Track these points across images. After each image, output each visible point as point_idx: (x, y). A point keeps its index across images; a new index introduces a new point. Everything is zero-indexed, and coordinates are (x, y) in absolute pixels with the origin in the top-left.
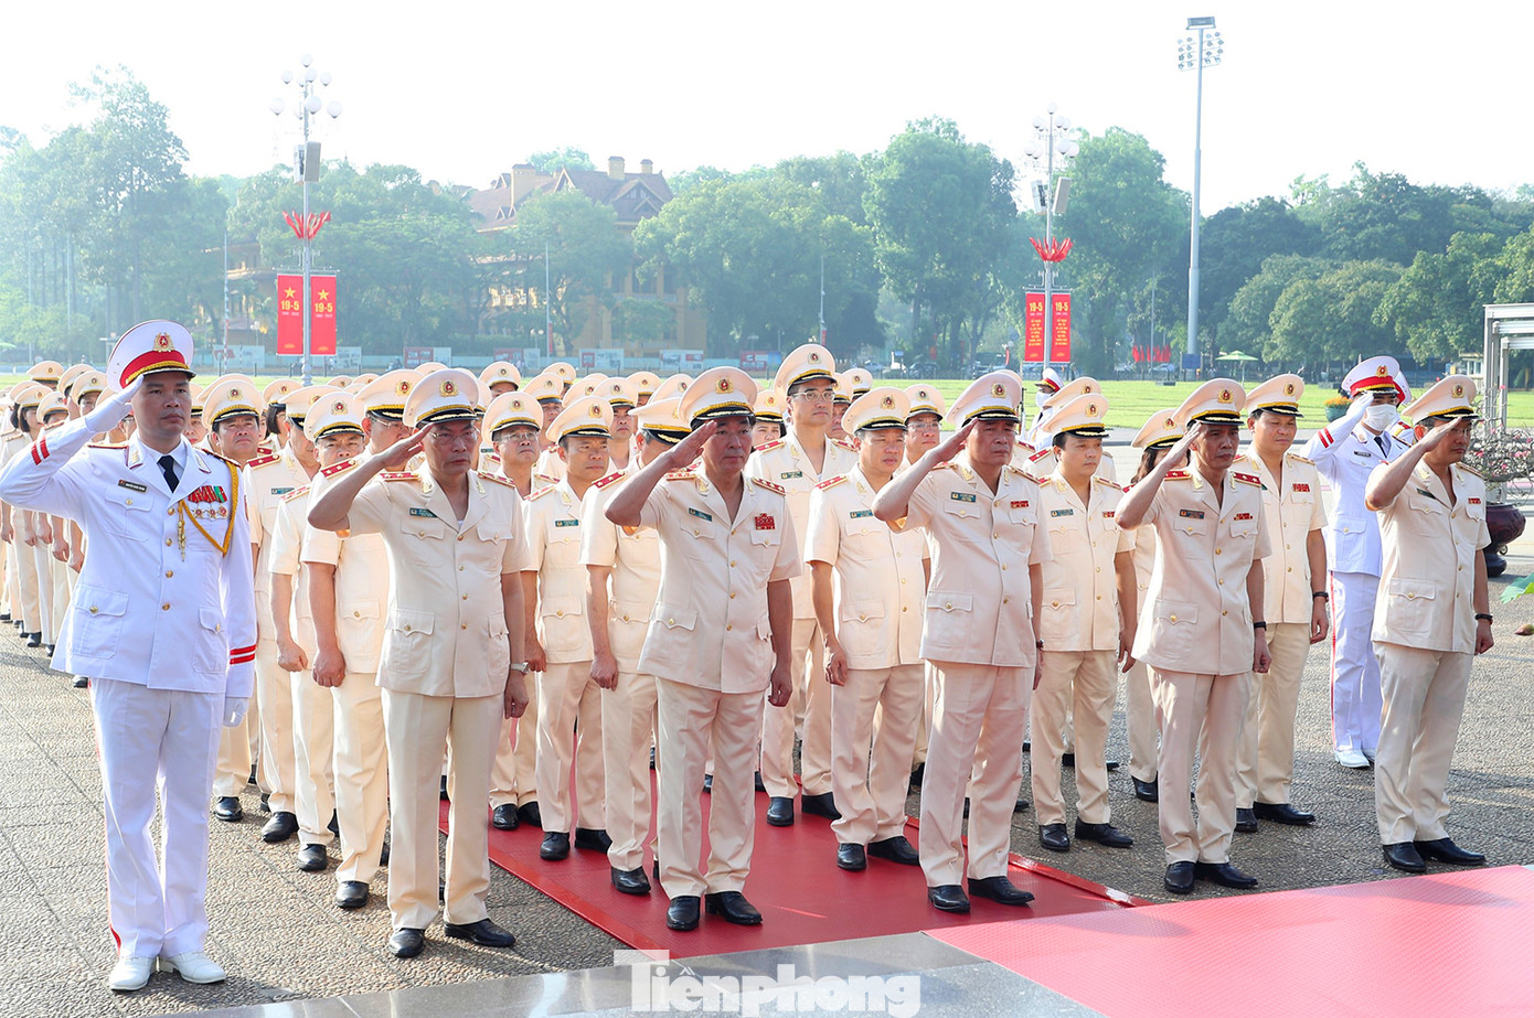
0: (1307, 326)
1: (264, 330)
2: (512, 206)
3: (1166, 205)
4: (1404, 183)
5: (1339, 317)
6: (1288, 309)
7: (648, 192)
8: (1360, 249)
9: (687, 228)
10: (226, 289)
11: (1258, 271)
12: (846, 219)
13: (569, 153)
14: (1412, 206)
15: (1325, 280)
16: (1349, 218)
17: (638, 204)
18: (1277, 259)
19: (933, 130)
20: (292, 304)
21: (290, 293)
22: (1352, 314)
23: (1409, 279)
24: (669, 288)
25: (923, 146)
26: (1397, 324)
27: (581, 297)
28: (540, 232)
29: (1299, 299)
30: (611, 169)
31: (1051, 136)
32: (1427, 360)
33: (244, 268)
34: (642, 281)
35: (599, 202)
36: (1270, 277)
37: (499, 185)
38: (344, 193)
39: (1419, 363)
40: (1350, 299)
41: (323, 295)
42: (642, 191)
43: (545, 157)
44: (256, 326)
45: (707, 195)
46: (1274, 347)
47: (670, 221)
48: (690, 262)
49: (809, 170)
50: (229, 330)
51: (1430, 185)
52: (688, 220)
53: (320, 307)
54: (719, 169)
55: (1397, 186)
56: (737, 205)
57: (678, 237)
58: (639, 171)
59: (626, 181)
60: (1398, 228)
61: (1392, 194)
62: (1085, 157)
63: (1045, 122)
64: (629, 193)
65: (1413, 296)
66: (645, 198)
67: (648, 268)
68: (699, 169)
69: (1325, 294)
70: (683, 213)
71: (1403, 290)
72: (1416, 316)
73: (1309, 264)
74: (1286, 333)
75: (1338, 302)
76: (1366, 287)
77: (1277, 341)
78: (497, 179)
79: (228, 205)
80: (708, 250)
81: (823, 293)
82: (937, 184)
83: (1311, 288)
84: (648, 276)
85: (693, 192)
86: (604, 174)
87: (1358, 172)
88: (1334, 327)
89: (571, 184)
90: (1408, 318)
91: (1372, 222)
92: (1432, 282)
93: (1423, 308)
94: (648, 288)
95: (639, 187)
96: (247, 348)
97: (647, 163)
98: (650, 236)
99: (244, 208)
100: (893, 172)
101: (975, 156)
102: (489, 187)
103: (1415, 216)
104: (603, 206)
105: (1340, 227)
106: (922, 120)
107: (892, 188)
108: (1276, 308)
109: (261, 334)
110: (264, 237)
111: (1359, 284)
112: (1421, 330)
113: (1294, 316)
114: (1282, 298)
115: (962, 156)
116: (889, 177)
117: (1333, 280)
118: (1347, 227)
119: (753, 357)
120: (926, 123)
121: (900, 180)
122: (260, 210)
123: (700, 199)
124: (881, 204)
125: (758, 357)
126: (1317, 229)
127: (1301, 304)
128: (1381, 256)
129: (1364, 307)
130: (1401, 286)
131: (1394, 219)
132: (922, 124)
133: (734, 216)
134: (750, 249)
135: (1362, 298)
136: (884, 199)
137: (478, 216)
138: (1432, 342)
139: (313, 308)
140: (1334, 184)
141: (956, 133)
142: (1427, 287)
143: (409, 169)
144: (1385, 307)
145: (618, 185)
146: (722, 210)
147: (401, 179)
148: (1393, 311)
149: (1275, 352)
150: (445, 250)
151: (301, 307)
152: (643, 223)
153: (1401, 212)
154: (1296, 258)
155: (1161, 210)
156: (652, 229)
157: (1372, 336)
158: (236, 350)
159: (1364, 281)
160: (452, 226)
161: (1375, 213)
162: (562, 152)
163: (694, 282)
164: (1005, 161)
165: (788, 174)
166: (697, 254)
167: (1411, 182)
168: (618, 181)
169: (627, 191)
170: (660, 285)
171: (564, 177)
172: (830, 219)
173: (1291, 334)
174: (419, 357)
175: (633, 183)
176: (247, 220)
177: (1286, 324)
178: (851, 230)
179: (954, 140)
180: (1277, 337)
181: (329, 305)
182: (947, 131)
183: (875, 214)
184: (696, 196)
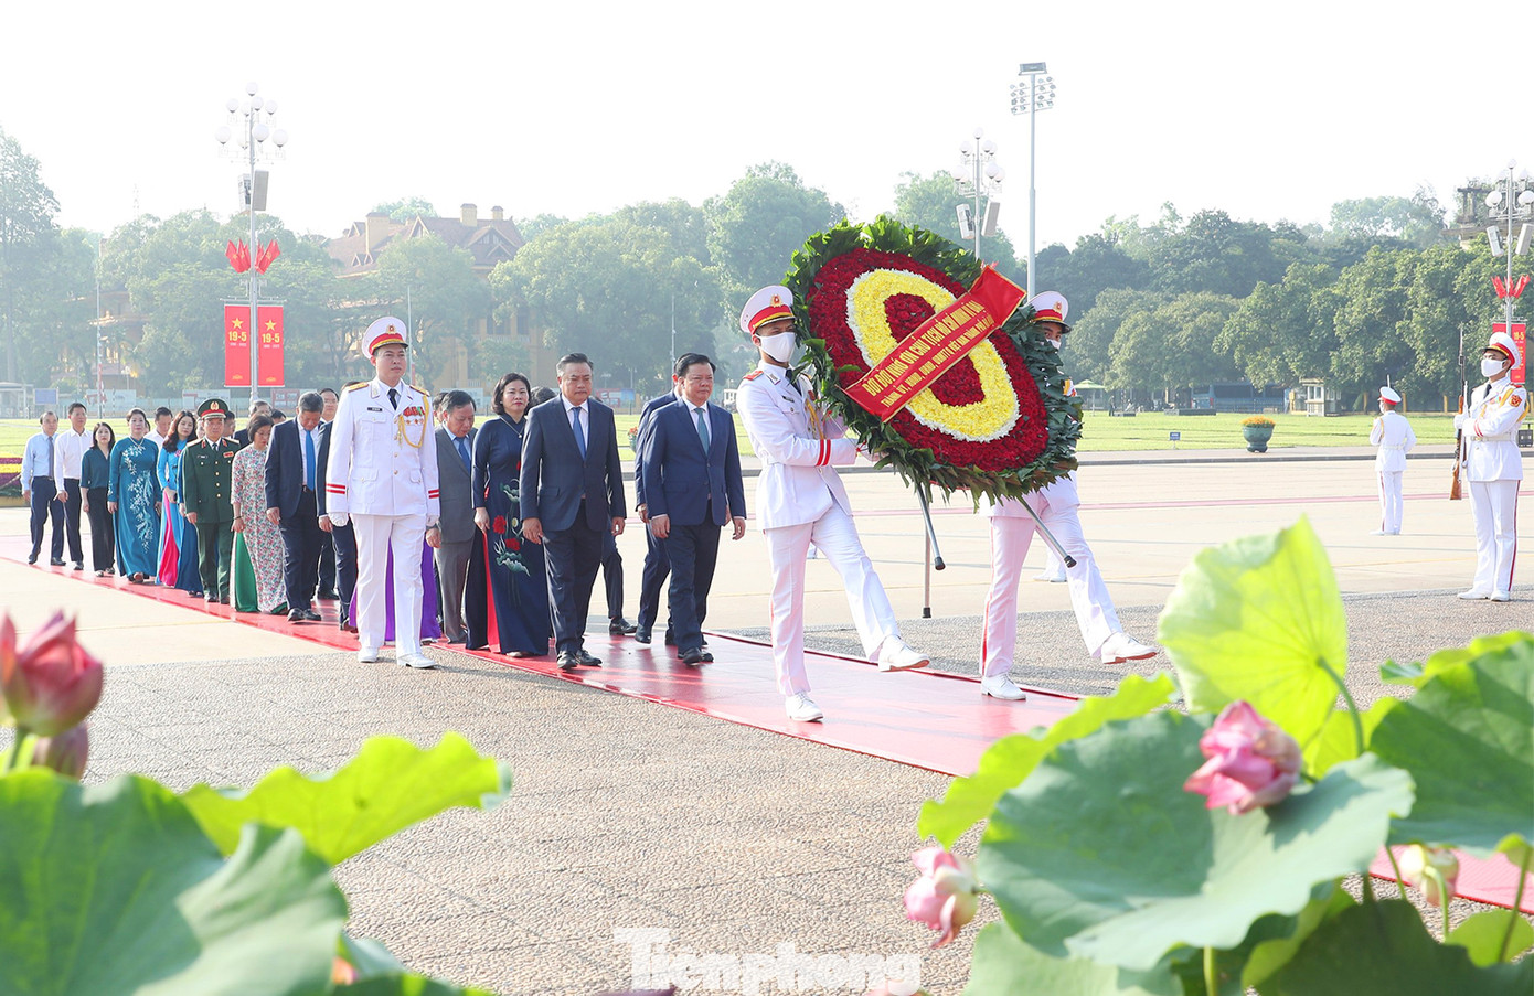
0: (1146, 355)
1: (134, 375)
2: (368, 252)
3: (998, 244)
4: (1226, 220)
5: (1178, 346)
6: (1128, 340)
7: (500, 238)
8: (1187, 282)
9: (542, 271)
10: (99, 335)
11: (1093, 304)
12: (694, 260)
13: (413, 203)
14: (1234, 242)
15: (1160, 313)
16: (1175, 253)
17: (491, 248)
18: (1109, 292)
19: (772, 176)
20: (240, 335)
21: (237, 323)
22: (1190, 344)
23: (1249, 308)
24: (522, 330)
25: (765, 189)
26: (1236, 352)
27: (442, 339)
28: (400, 275)
29: (1138, 330)
30: (463, 216)
31: (978, 161)
32: (1266, 386)
33: (108, 317)
34: (498, 322)
35: (456, 246)
36: (1105, 309)
37: (352, 234)
38: (210, 241)
39: (1258, 389)
40: (1188, 329)
41: (271, 325)
42: (494, 237)
43: (389, 207)
44: (127, 371)
45: (561, 239)
46: (1115, 376)
47: (525, 264)
48: (547, 303)
49: (655, 215)
50: (102, 376)
51: (1247, 221)
52: (544, 263)
53: (267, 338)
54: (559, 217)
55: (1219, 222)
56: (590, 248)
57: (534, 280)
58: (490, 218)
59: (479, 227)
60: (1222, 262)
61: (1215, 228)
62: (919, 199)
63: (972, 147)
64: (482, 238)
65: (1253, 325)
66: (497, 243)
67: (504, 310)
68: (539, 216)
69: (1163, 324)
70: (537, 256)
71: (1242, 319)
72: (1253, 345)
73: (1142, 298)
74: (1127, 363)
75: (1176, 333)
76: (1204, 317)
77: (1118, 371)
78: (350, 228)
79: (93, 256)
80: (563, 291)
81: (674, 331)
82: (780, 226)
83: (1148, 319)
84: (505, 317)
85: (546, 237)
86: (455, 221)
87: (1167, 212)
88: (1174, 356)
89: (425, 229)
90: (1247, 346)
91: (1197, 256)
92: (1272, 311)
93: (1262, 337)
94: (502, 330)
95: (492, 232)
96: (118, 392)
97: (497, 209)
98: (508, 278)
99: (112, 257)
100: (737, 214)
101: (814, 199)
102: (342, 235)
103: (1237, 251)
104: (461, 251)
105: (1167, 261)
106: (761, 165)
107: (736, 230)
108: (1116, 339)
109: (131, 379)
110: (133, 284)
111: (1195, 316)
112: (1260, 358)
113: (1133, 347)
114: (1122, 331)
115: (801, 198)
116: (733, 220)
117: (1170, 311)
118: (1174, 261)
119: (608, 395)
120: (767, 168)
121: (745, 223)
122: (129, 259)
123: (554, 243)
124: (726, 247)
125: (612, 395)
126: (1145, 264)
127: (1142, 334)
128: (1207, 288)
129: (1204, 337)
130: (1242, 316)
131: (1217, 253)
132: (761, 169)
133: (587, 258)
134: (603, 290)
135: (1199, 329)
136: (728, 241)
137: (338, 263)
138: (1273, 370)
139: (260, 339)
140: (1144, 223)
141: (795, 177)
142: (1265, 315)
143: (273, 218)
144: (1225, 336)
145: (470, 231)
146: (574, 252)
147: (265, 228)
148: (1233, 340)
149: (1115, 382)
150: (311, 294)
151: (248, 337)
152: (499, 267)
153: (1225, 246)
154: (1129, 291)
155: (992, 248)
156: (509, 272)
157: (1210, 365)
159: (1201, 312)
160: (317, 272)
161: (1200, 247)
162: (408, 202)
163: (549, 324)
164: (837, 204)
165: (632, 219)
166: (553, 296)
167: (1233, 219)
168: (471, 228)
169: (480, 236)
170: (514, 327)
171: (419, 224)
172: (678, 261)
173: (1130, 364)
174: (286, 399)
175: (485, 229)
176: (115, 267)
177: (1126, 353)
178: (699, 270)
179: (793, 183)
180: (1117, 366)
181: (276, 335)
182: (786, 175)
183: (720, 255)
184: (550, 240)
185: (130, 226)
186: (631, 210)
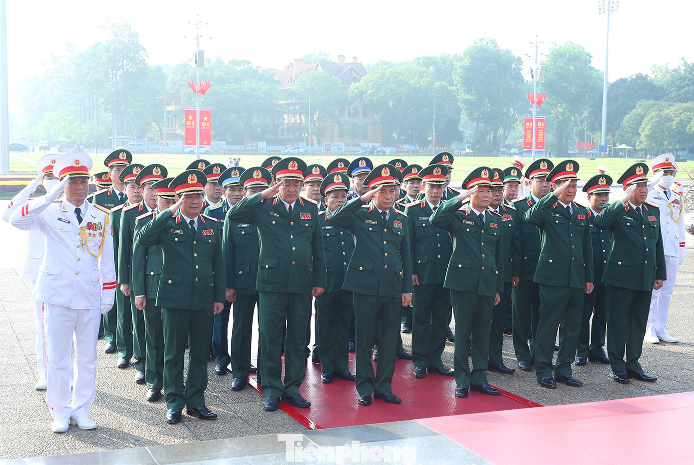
0: (657, 132)
1: (182, 134)
2: (294, 78)
3: (592, 77)
5: (672, 128)
6: (648, 125)
7: (355, 72)
8: (682, 97)
9: (373, 88)
10: (166, 115)
11: (635, 107)
12: (445, 83)
13: (320, 54)
15: (665, 112)
16: (677, 83)
17: (351, 77)
18: (643, 102)
19: (485, 43)
20: (191, 123)
21: (191, 118)
22: (677, 127)
24: (365, 115)
25: (480, 50)
27: (325, 119)
28: (306, 90)
29: (653, 120)
30: (338, 61)
31: (536, 46)
33: (174, 106)
34: (352, 112)
35: (333, 76)
36: (640, 110)
37: (289, 68)
38: (218, 72)
40: (677, 120)
41: (206, 119)
42: (353, 71)
43: (309, 55)
44: (179, 132)
45: (382, 73)
46: (641, 142)
47: (365, 84)
48: (374, 103)
49: (429, 62)
50: (167, 134)
52: (373, 84)
53: (204, 124)
54: (388, 61)
56: (396, 77)
57: (369, 92)
58: (351, 62)
59: (346, 66)
62: (555, 55)
64: (347, 72)
66: (354, 74)
67: (355, 106)
68: (379, 61)
69: (665, 118)
70: (371, 81)
73: (658, 104)
74: (647, 136)
75: (671, 122)
76: (684, 115)
77: (643, 140)
78: (288, 65)
79: (166, 77)
80: (382, 97)
81: (434, 117)
82: (487, 68)
83: (659, 115)
84: (355, 109)
85: (375, 71)
86: (335, 63)
87: (682, 62)
88: (669, 133)
89: (320, 66)
91: (688, 85)
94: (355, 115)
95: (351, 69)
96: (175, 142)
97: (355, 58)
98: (356, 91)
99: (174, 79)
100: (467, 62)
101: (504, 55)
102: (284, 69)
104: (335, 78)
105: (673, 87)
107: (467, 69)
108: (642, 125)
110: (183, 91)
111: (681, 114)
113: (651, 128)
114: (645, 120)
115: (498, 55)
116: (465, 65)
117: (670, 111)
118: (676, 87)
119: (403, 147)
120: (482, 40)
121: (470, 66)
122: (181, 79)
123: (379, 74)
124: (461, 77)
125: (405, 147)
126: (662, 88)
127: (654, 122)
128: (692, 100)
129: (683, 124)
132: (480, 40)
133: (394, 82)
134: (401, 97)
135: (682, 120)
136: (462, 74)
137: (279, 82)
139: (201, 125)
140: (671, 67)
141: (496, 44)
143: (248, 61)
144: (693, 124)
146: (389, 79)
147: (244, 65)
149: (641, 145)
150: (263, 97)
151: (195, 124)
152: (353, 85)
154: (652, 101)
155: (590, 79)
156: (357, 88)
157: (687, 137)
158: (170, 142)
159: (683, 112)
160: (267, 87)
161: (689, 80)
162: (317, 54)
163: (376, 112)
164: (518, 57)
165: (419, 63)
166: (377, 99)
168: (342, 67)
169: (346, 70)
170: (361, 114)
171: (317, 64)
172: (438, 84)
173: (649, 137)
174: (252, 146)
175: (348, 67)
176: (175, 84)
177: (647, 131)
178: (447, 88)
179: (495, 47)
180: (643, 138)
181: (208, 123)
182: (492, 43)
183: (458, 81)
184: (377, 73)
185: (182, 64)
186: (419, 59)
